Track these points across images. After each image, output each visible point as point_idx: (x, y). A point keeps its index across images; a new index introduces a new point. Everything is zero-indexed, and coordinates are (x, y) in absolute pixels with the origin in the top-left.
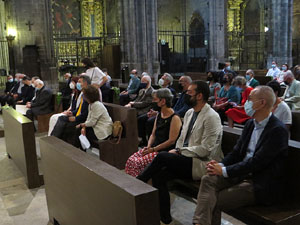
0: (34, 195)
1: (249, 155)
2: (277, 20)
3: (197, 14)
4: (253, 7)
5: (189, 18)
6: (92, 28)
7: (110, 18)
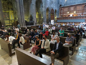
0: (12, 58)
1: (57, 48)
2: (44, 16)
3: (31, 15)
4: (40, 14)
5: (30, 16)
6: (12, 18)
7: (15, 16)
